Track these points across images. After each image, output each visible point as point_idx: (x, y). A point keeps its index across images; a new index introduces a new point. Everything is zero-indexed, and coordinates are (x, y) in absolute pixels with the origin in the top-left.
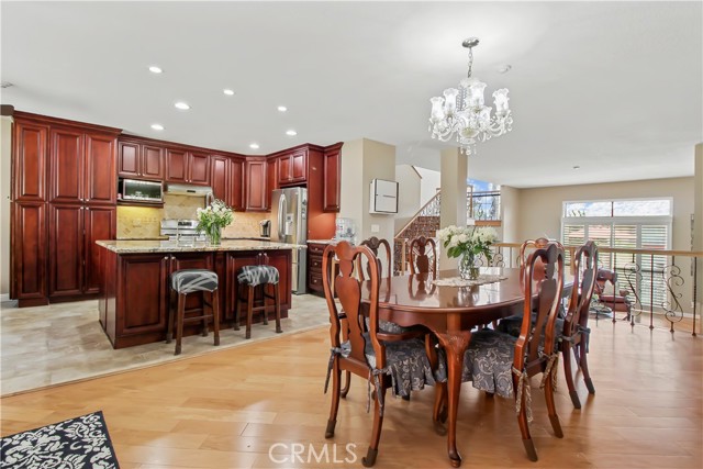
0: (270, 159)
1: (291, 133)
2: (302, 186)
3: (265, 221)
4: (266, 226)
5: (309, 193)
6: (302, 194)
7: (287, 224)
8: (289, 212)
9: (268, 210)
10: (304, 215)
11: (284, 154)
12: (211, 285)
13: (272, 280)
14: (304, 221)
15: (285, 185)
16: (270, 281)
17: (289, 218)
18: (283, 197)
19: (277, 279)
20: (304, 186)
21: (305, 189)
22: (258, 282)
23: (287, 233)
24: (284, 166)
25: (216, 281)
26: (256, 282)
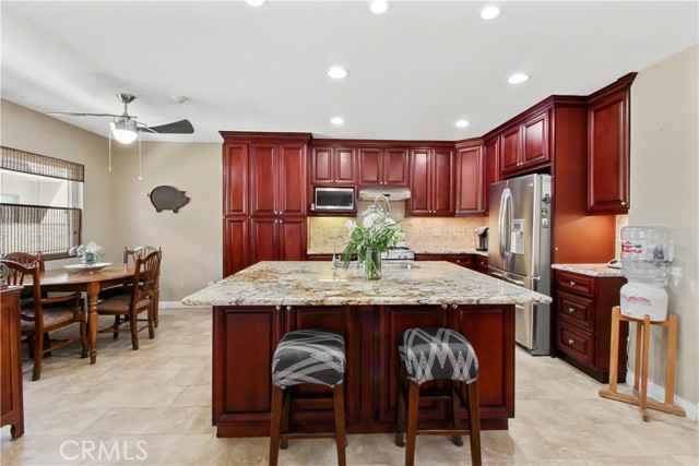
0: (489, 140)
1: (518, 78)
2: (540, 172)
3: (481, 230)
4: (484, 236)
5: (554, 182)
6: (542, 185)
7: (514, 235)
8: (518, 215)
9: (485, 213)
10: (545, 221)
11: (510, 127)
12: (330, 374)
13: (461, 373)
14: (546, 232)
15: (511, 172)
16: (456, 375)
17: (517, 226)
18: (507, 193)
19: (472, 373)
20: (546, 171)
21: (547, 178)
22: (428, 376)
23: (513, 250)
24: (509, 146)
25: (340, 368)
26: (422, 374)
